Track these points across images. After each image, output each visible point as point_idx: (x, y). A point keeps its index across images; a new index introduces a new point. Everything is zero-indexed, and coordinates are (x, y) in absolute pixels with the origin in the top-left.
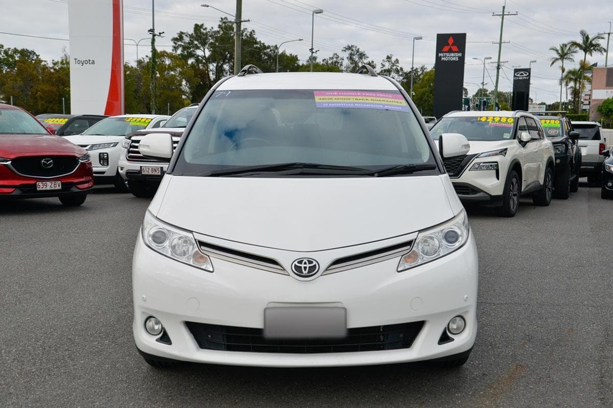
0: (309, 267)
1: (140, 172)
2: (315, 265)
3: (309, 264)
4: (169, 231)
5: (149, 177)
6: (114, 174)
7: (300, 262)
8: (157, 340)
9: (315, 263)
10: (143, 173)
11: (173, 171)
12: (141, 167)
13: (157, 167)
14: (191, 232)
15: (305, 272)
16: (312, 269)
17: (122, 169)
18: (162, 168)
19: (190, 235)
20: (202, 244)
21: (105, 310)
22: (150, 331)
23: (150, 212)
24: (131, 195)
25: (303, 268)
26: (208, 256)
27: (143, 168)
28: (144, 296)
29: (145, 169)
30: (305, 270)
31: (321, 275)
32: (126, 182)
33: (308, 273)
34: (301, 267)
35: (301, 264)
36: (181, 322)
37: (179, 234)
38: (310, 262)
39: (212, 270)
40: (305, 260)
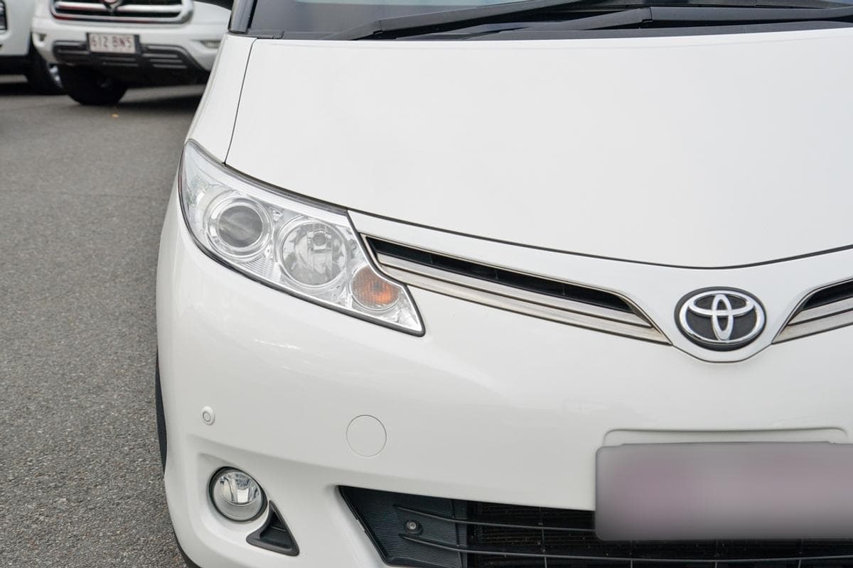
0: (735, 318)
1: (85, 46)
2: (753, 310)
3: (733, 307)
4: (266, 206)
5: (108, 58)
6: (23, 50)
7: (705, 302)
8: (250, 540)
9: (750, 303)
10: (93, 48)
11: (249, 26)
12: (88, 35)
13: (124, 35)
14: (343, 210)
15: (723, 335)
16: (745, 322)
17: (42, 37)
18: (137, 37)
19: (340, 221)
20: (378, 246)
21: (47, 401)
22: (226, 512)
23: (199, 148)
24: (67, 100)
25: (715, 321)
26: (405, 285)
27: (91, 36)
28: (208, 409)
29: (97, 39)
30: (723, 327)
31: (772, 344)
32: (54, 70)
33: (732, 337)
34: (709, 318)
35: (709, 307)
36: (328, 488)
37: (306, 217)
38: (738, 303)
39: (418, 328)
40: (720, 296)
